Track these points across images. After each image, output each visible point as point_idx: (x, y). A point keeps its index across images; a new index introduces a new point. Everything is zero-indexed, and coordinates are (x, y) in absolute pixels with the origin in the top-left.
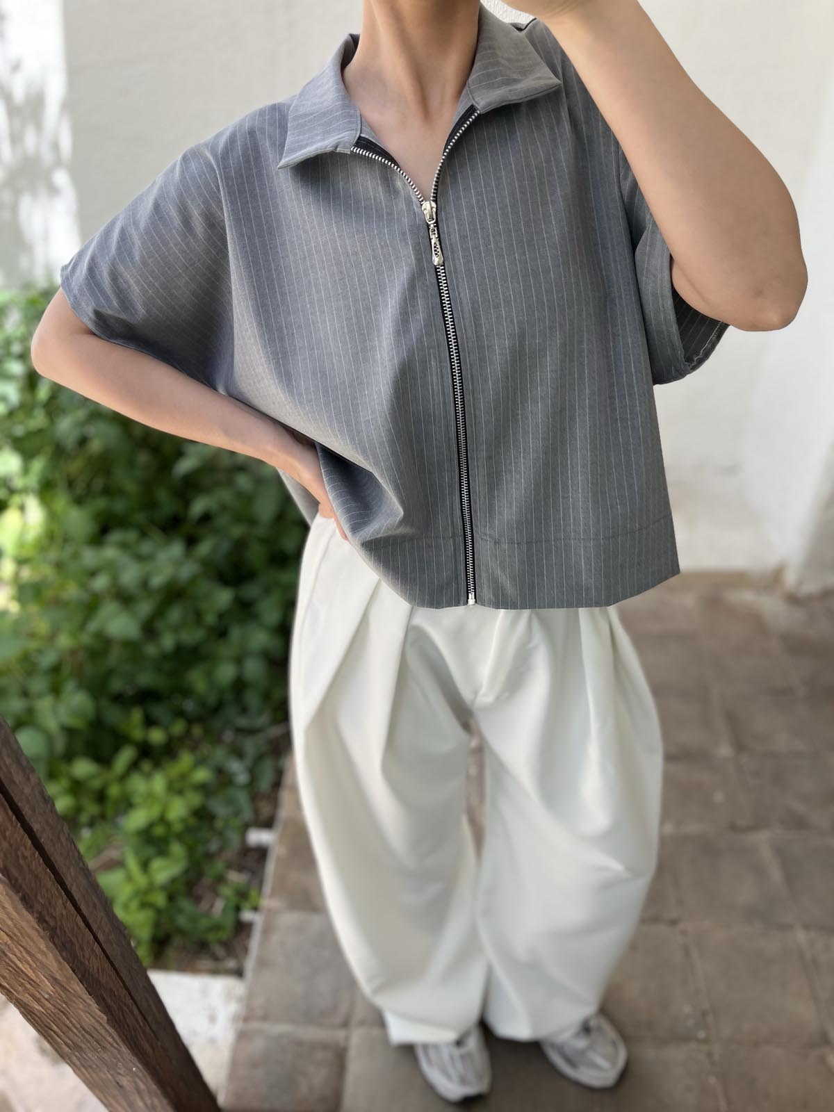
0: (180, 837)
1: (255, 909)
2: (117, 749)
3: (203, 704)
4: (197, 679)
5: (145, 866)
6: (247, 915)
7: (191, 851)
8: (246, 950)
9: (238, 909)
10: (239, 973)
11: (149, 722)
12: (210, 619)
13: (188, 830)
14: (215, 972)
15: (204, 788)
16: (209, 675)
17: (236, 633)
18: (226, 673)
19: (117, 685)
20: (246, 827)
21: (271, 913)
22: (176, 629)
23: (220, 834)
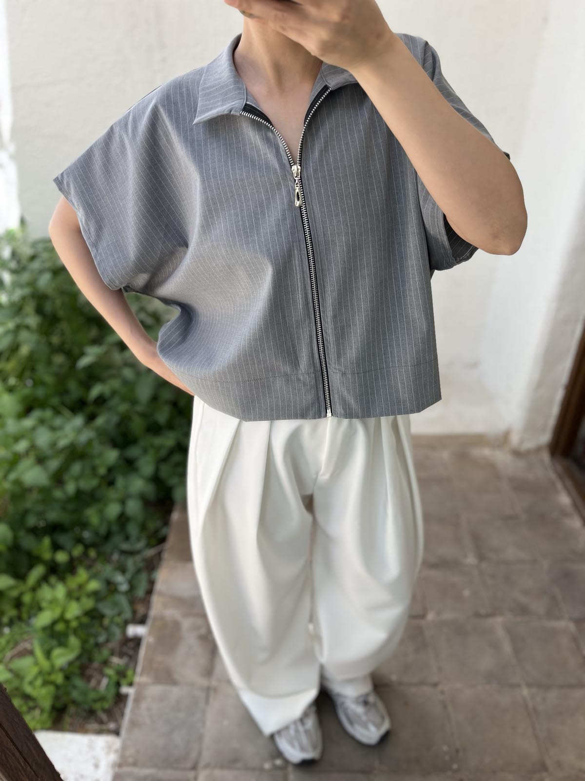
0: (75, 632)
1: (131, 684)
2: (31, 567)
3: (97, 534)
4: (92, 515)
5: (48, 654)
6: (125, 690)
7: (84, 642)
8: (122, 714)
9: (118, 685)
10: (117, 733)
11: (56, 547)
12: (102, 471)
13: (82, 626)
14: (99, 732)
15: (95, 594)
16: (101, 512)
17: (120, 482)
18: (113, 510)
19: (32, 521)
20: (126, 623)
21: (142, 686)
22: (77, 479)
23: (107, 629)
